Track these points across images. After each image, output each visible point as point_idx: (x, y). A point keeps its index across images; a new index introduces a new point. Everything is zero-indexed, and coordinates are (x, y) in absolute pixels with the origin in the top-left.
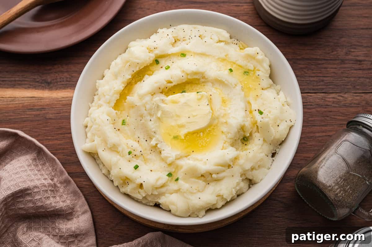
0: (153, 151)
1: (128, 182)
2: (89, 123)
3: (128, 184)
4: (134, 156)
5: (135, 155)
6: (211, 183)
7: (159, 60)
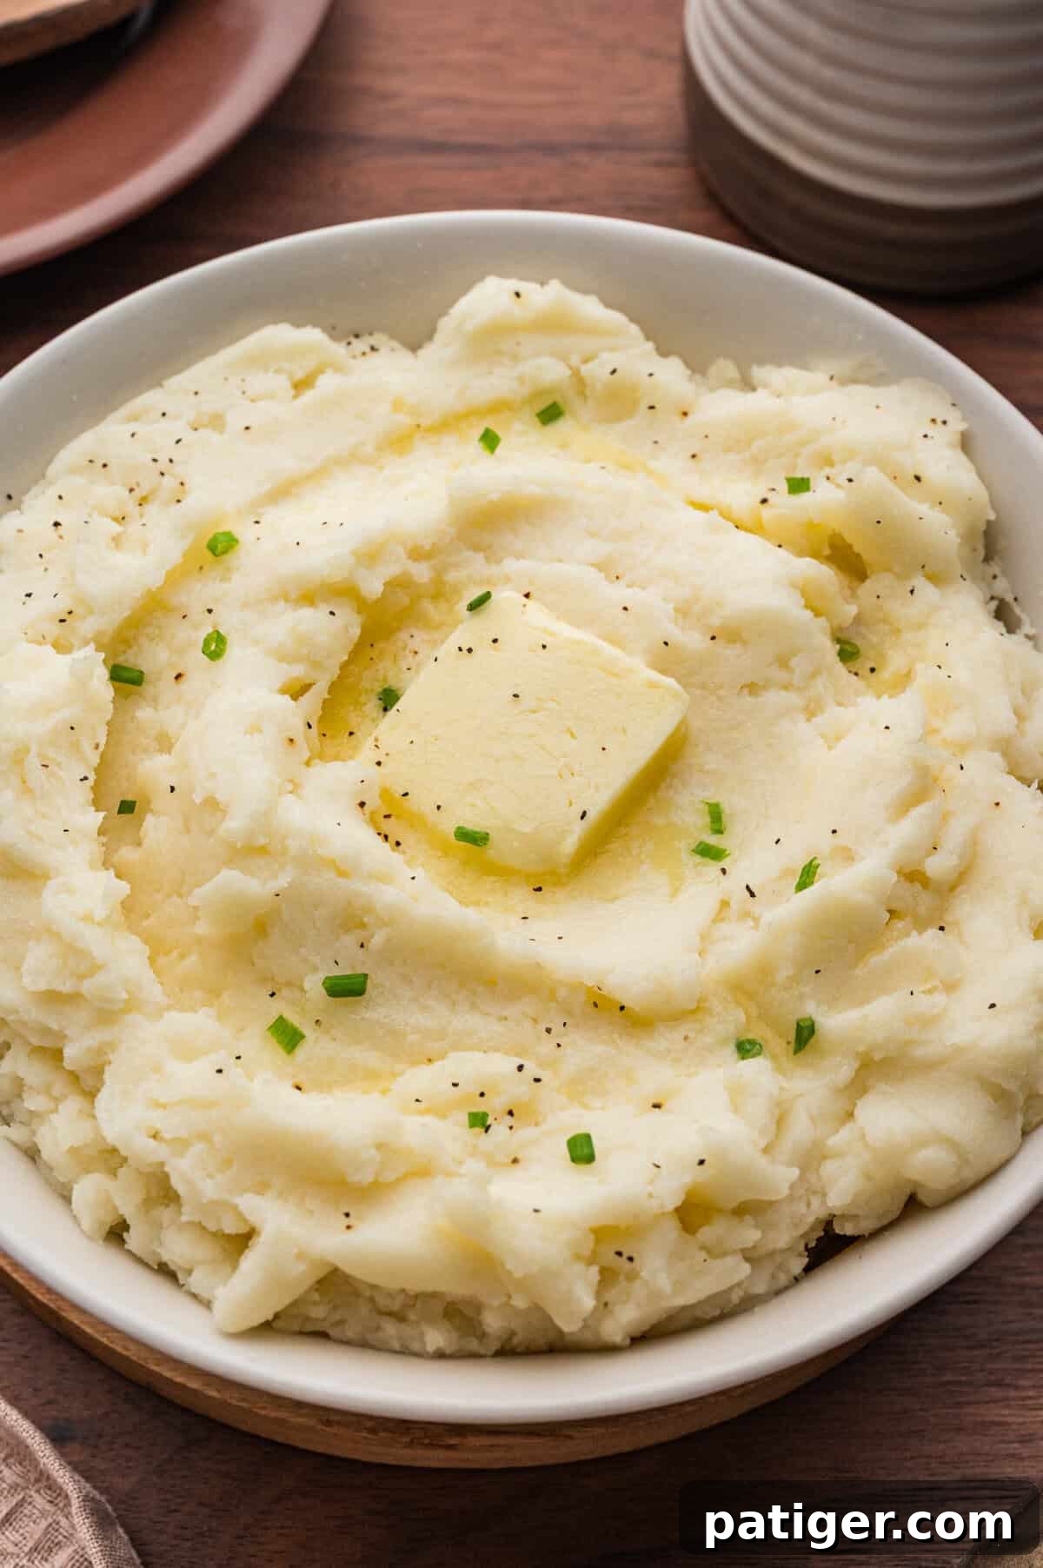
0: (557, 1028)
1: (619, 1254)
2: (118, 1202)
3: (631, 1259)
4: (509, 1120)
5: (511, 1113)
6: (949, 918)
7: (130, 659)
